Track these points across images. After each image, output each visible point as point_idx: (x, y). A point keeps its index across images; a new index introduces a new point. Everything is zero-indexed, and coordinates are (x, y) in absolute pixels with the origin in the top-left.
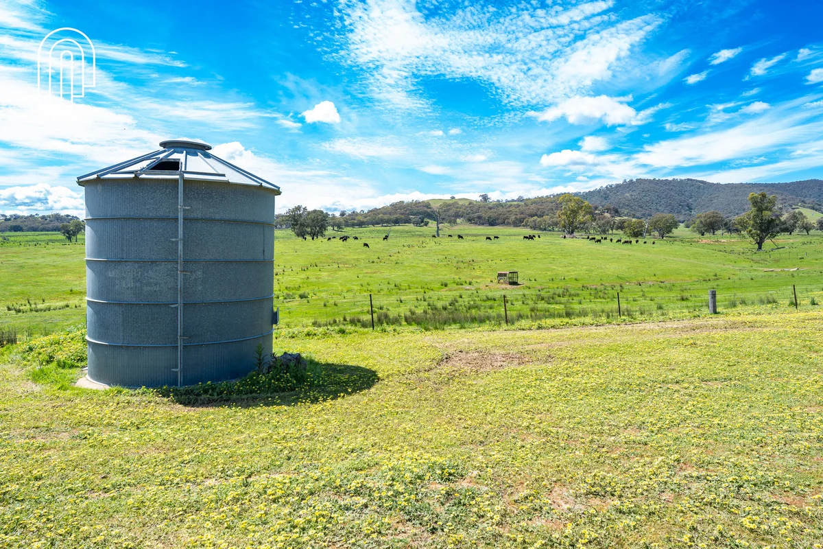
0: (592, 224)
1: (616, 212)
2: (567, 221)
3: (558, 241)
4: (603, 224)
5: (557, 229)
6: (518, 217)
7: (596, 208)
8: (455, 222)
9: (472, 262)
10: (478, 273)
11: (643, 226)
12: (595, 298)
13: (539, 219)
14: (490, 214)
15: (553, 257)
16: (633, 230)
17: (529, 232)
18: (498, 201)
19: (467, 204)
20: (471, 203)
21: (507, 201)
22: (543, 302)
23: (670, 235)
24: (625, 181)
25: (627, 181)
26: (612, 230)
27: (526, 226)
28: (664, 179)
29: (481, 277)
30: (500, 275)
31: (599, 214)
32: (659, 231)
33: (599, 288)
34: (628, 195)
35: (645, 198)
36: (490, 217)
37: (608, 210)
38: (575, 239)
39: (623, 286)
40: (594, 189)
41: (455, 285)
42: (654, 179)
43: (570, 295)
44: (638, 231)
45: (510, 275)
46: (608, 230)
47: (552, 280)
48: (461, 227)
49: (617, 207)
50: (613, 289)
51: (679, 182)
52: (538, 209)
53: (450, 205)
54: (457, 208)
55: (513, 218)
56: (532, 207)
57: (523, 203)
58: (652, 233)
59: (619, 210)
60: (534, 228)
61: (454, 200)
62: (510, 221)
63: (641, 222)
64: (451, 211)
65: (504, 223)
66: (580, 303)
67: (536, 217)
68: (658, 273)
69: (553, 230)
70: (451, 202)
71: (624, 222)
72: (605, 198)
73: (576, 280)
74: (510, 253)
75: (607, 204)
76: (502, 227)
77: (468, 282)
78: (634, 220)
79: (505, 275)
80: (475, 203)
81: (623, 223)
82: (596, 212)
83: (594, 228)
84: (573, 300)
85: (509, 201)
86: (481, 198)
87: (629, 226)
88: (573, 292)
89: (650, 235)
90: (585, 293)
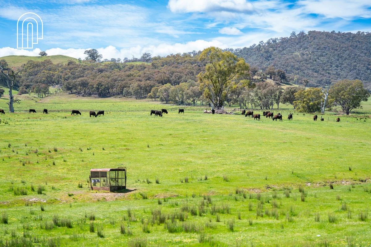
0: (249, 95)
1: (283, 78)
2: (212, 88)
3: (198, 118)
4: (265, 95)
5: (199, 102)
6: (143, 84)
7: (255, 72)
8: (46, 91)
9: (53, 152)
10: (60, 171)
11: (320, 97)
12: (259, 215)
13: (173, 88)
14: (101, 80)
15: (188, 141)
16: (307, 104)
17: (158, 106)
18: (113, 60)
19: (65, 63)
20: (71, 62)
21: (126, 61)
22: (162, 226)
23: (358, 109)
24: (293, 34)
25: (297, 33)
26: (278, 103)
27: (154, 97)
28: (346, 32)
29: (62, 179)
30: (94, 175)
31: (258, 81)
32: (342, 105)
33: (264, 195)
34: (297, 53)
35: (322, 58)
36: (100, 84)
37: (272, 75)
38: (224, 115)
39: (305, 189)
40: (252, 45)
41: (11, 194)
42: (333, 32)
43: (213, 212)
44: (314, 105)
45: (113, 175)
46: (272, 104)
47: (186, 181)
48: (56, 99)
49: (283, 70)
50: (288, 196)
51: (366, 36)
52: (172, 73)
53: (37, 66)
54: (50, 70)
55: (134, 85)
56: (163, 69)
57: (150, 64)
58: (334, 108)
59: (287, 75)
60: (167, 100)
61: (44, 58)
62: (130, 90)
63: (318, 92)
64: (40, 75)
65: (122, 93)
66: (231, 229)
67: (168, 85)
68: (353, 166)
69: (194, 104)
70: (40, 60)
71: (295, 91)
72: (267, 58)
73: (226, 180)
74: (121, 136)
75: (269, 66)
76: (118, 100)
77: (36, 189)
78: (307, 89)
79: (104, 174)
80: (77, 63)
81: (293, 92)
82: (255, 77)
83: (253, 100)
84: (218, 221)
85: (130, 61)
86: (87, 55)
87: (302, 96)
88: (219, 205)
89: (330, 110)
90: (240, 206)
